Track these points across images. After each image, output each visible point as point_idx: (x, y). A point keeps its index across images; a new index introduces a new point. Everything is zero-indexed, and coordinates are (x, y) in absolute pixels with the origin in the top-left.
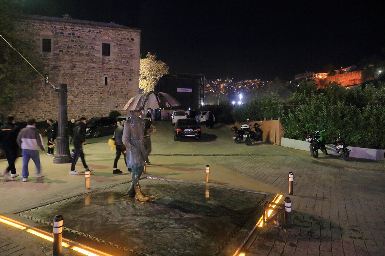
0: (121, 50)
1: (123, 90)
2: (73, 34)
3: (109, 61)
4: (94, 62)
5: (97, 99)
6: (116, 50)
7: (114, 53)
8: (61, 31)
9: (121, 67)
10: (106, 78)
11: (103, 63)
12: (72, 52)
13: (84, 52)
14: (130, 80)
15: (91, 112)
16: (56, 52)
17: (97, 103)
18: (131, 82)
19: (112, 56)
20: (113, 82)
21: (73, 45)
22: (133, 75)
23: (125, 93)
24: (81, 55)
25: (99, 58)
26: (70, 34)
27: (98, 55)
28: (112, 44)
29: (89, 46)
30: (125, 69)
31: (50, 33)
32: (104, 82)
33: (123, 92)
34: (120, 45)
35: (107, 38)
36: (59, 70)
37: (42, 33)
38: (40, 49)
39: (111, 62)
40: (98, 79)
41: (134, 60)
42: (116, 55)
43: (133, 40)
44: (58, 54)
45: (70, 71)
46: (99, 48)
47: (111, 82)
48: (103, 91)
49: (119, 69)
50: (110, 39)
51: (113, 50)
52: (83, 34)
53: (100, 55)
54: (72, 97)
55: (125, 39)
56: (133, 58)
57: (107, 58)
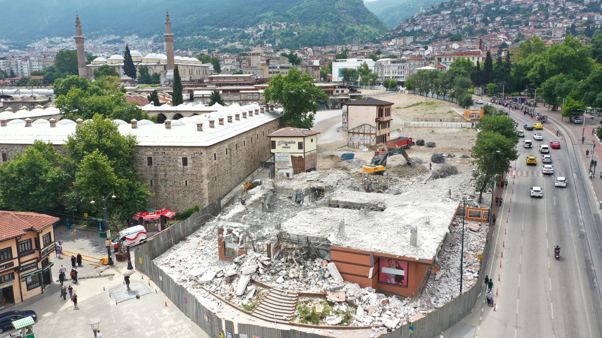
0: (194, 162)
1: (197, 189)
2: (164, 153)
3: (187, 169)
4: (178, 171)
5: (181, 195)
6: (191, 162)
7: (189, 163)
8: (157, 151)
9: (194, 173)
10: (186, 181)
11: (183, 171)
12: (164, 164)
13: (172, 164)
14: (201, 182)
15: (178, 204)
16: (155, 165)
17: (182, 198)
18: (202, 184)
19: (189, 166)
20: (191, 184)
21: (165, 160)
22: (203, 178)
23: (199, 191)
24: (170, 166)
25: (180, 168)
26: (162, 153)
27: (180, 166)
28: (189, 158)
29: (174, 160)
30: (197, 175)
31: (151, 153)
32: (185, 184)
33: (197, 190)
34: (193, 158)
35: (185, 153)
36: (158, 177)
37: (147, 153)
38: (146, 164)
39: (189, 170)
40: (181, 182)
41: (203, 168)
42: (191, 165)
43: (201, 153)
44: (157, 167)
45: (164, 177)
46: (180, 161)
47: (189, 184)
48: (185, 190)
49: (194, 175)
50: (187, 154)
51: (189, 161)
52: (170, 152)
53: (181, 166)
54: (166, 194)
55: (196, 153)
56: (203, 167)
57: (185, 167)
